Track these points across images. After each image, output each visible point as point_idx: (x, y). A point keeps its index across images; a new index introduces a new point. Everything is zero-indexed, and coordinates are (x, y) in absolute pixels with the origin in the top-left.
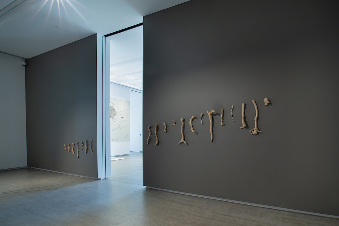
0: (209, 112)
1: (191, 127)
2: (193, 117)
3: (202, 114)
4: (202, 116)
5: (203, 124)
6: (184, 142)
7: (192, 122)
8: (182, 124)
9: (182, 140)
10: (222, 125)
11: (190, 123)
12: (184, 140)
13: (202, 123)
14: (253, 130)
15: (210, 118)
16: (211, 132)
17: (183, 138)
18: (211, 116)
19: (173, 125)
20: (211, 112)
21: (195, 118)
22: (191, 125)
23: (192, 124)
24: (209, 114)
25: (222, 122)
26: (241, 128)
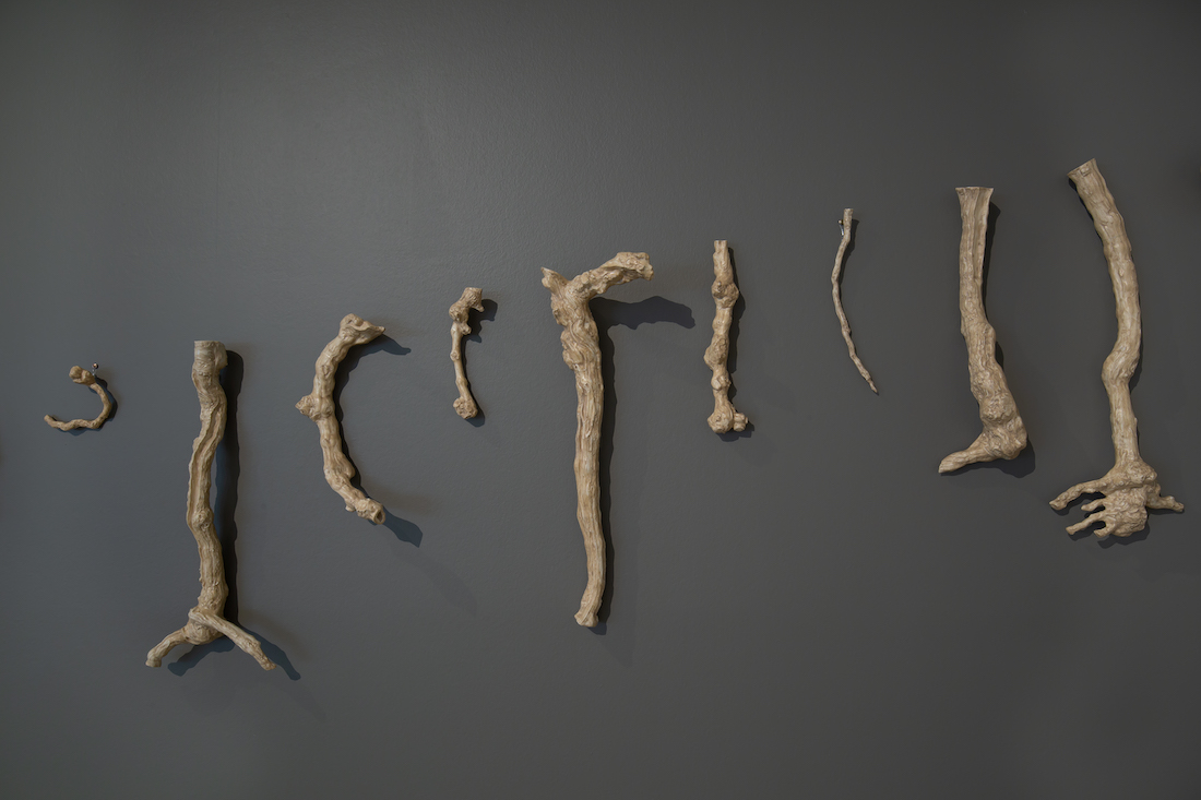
0: (565, 276)
1: (330, 453)
2: (348, 330)
3: (469, 294)
4: (473, 318)
5: (479, 417)
6: (220, 642)
7: (335, 395)
8: (208, 414)
9: (202, 619)
10: (729, 434)
11: (316, 399)
12: (229, 611)
13: (463, 403)
14: (1090, 487)
15: (577, 343)
16: (587, 515)
17: (209, 593)
18: (591, 324)
19: (79, 429)
20: (598, 278)
21: (378, 341)
22: (325, 428)
23: (338, 414)
24: (568, 298)
25: (720, 398)
26: (948, 464)
